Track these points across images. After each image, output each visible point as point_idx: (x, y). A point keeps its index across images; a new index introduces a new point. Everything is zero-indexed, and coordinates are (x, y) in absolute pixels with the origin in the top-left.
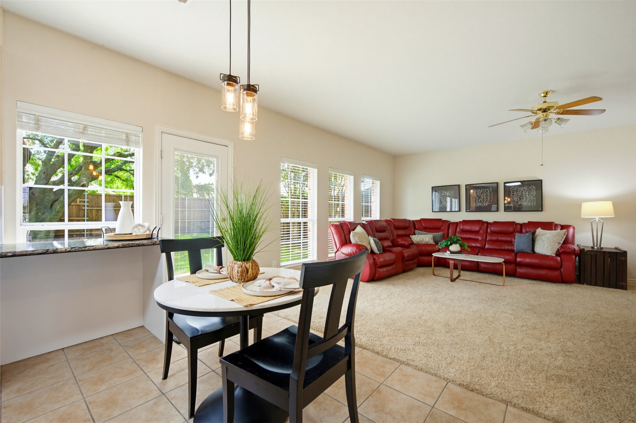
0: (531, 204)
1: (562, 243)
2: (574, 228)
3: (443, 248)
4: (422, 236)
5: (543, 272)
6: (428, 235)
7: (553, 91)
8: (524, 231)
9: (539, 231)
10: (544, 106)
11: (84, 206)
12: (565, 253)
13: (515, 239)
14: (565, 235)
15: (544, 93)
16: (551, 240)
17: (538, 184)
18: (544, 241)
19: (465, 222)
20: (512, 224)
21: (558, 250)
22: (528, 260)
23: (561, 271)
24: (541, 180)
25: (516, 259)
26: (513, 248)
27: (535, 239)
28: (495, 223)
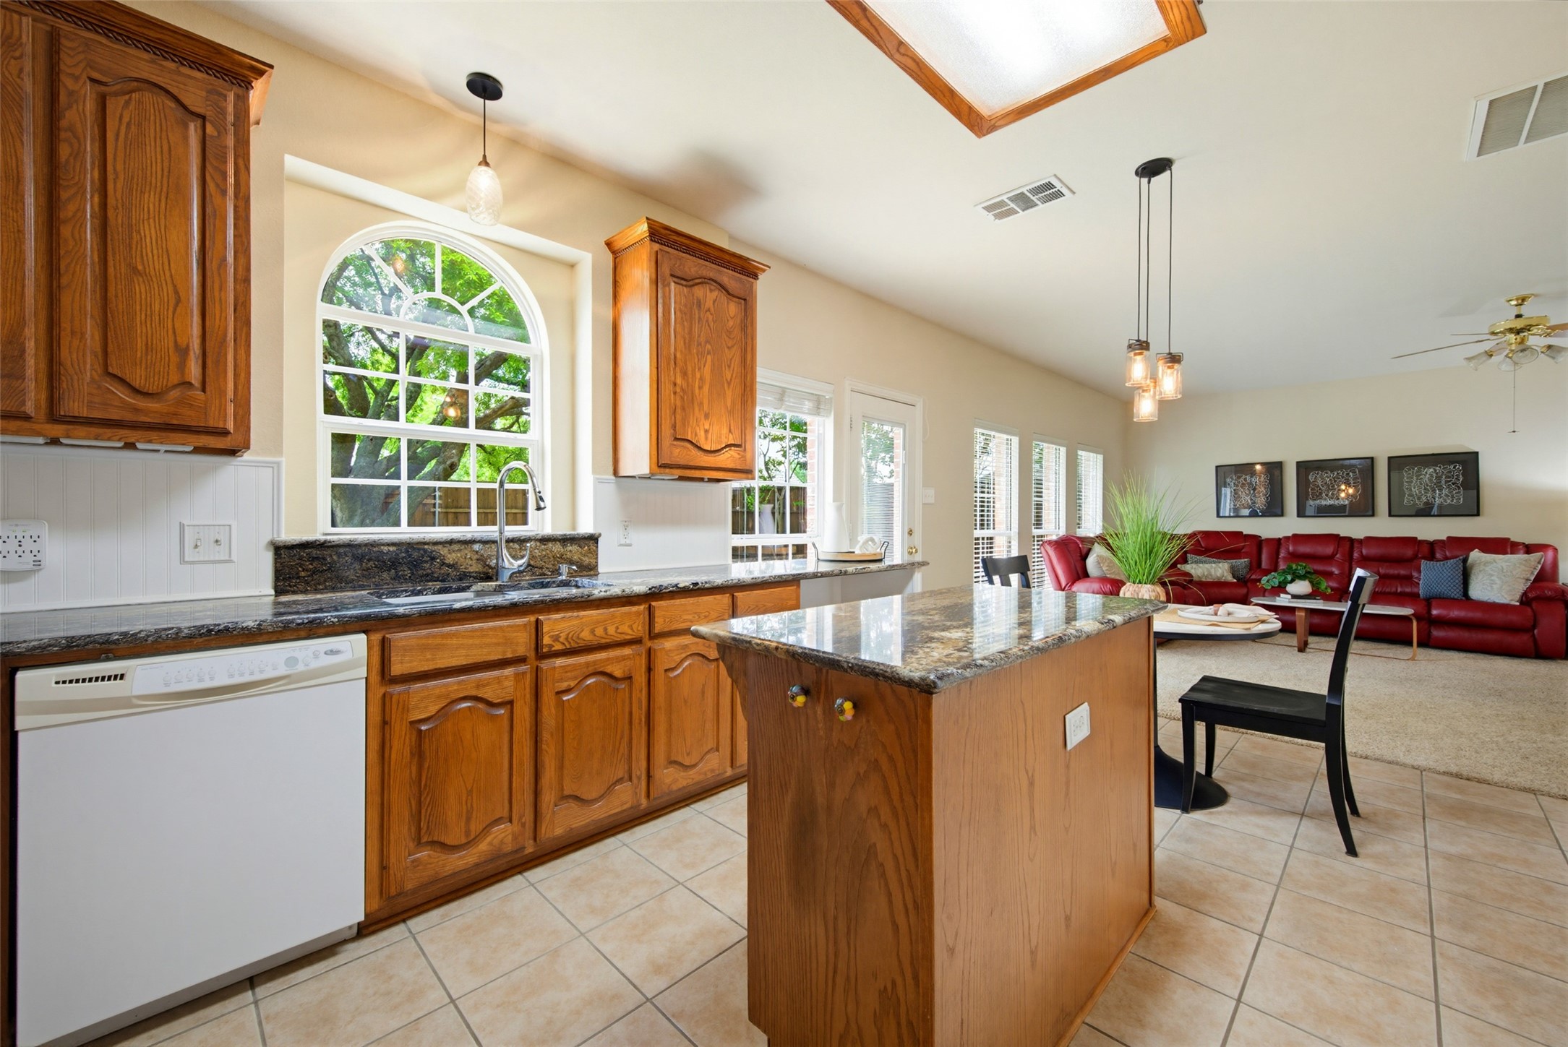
0: (1452, 501)
1: (1532, 578)
2: (1555, 550)
3: (1272, 587)
4: (1207, 566)
5: (1491, 637)
6: (1221, 565)
7: (1536, 296)
8: (1438, 555)
9: (1475, 555)
10: (1519, 324)
11: (434, 505)
12: (1542, 599)
13: (1420, 572)
14: (1539, 563)
15: (1517, 299)
16: (1509, 574)
17: (1468, 462)
18: (1492, 575)
19: (1297, 538)
20: (1412, 541)
21: (1525, 594)
22: (1455, 613)
23: (1534, 635)
24: (1477, 453)
25: (1429, 611)
26: (1415, 590)
27: (1470, 572)
28: (1369, 540)
